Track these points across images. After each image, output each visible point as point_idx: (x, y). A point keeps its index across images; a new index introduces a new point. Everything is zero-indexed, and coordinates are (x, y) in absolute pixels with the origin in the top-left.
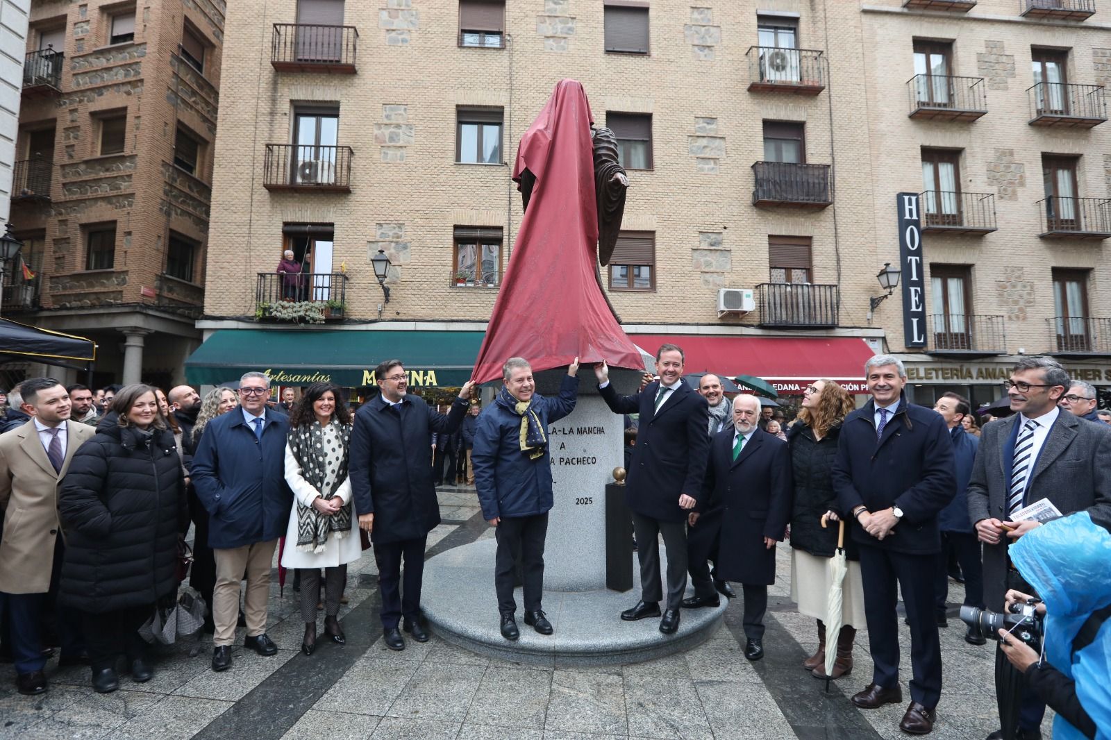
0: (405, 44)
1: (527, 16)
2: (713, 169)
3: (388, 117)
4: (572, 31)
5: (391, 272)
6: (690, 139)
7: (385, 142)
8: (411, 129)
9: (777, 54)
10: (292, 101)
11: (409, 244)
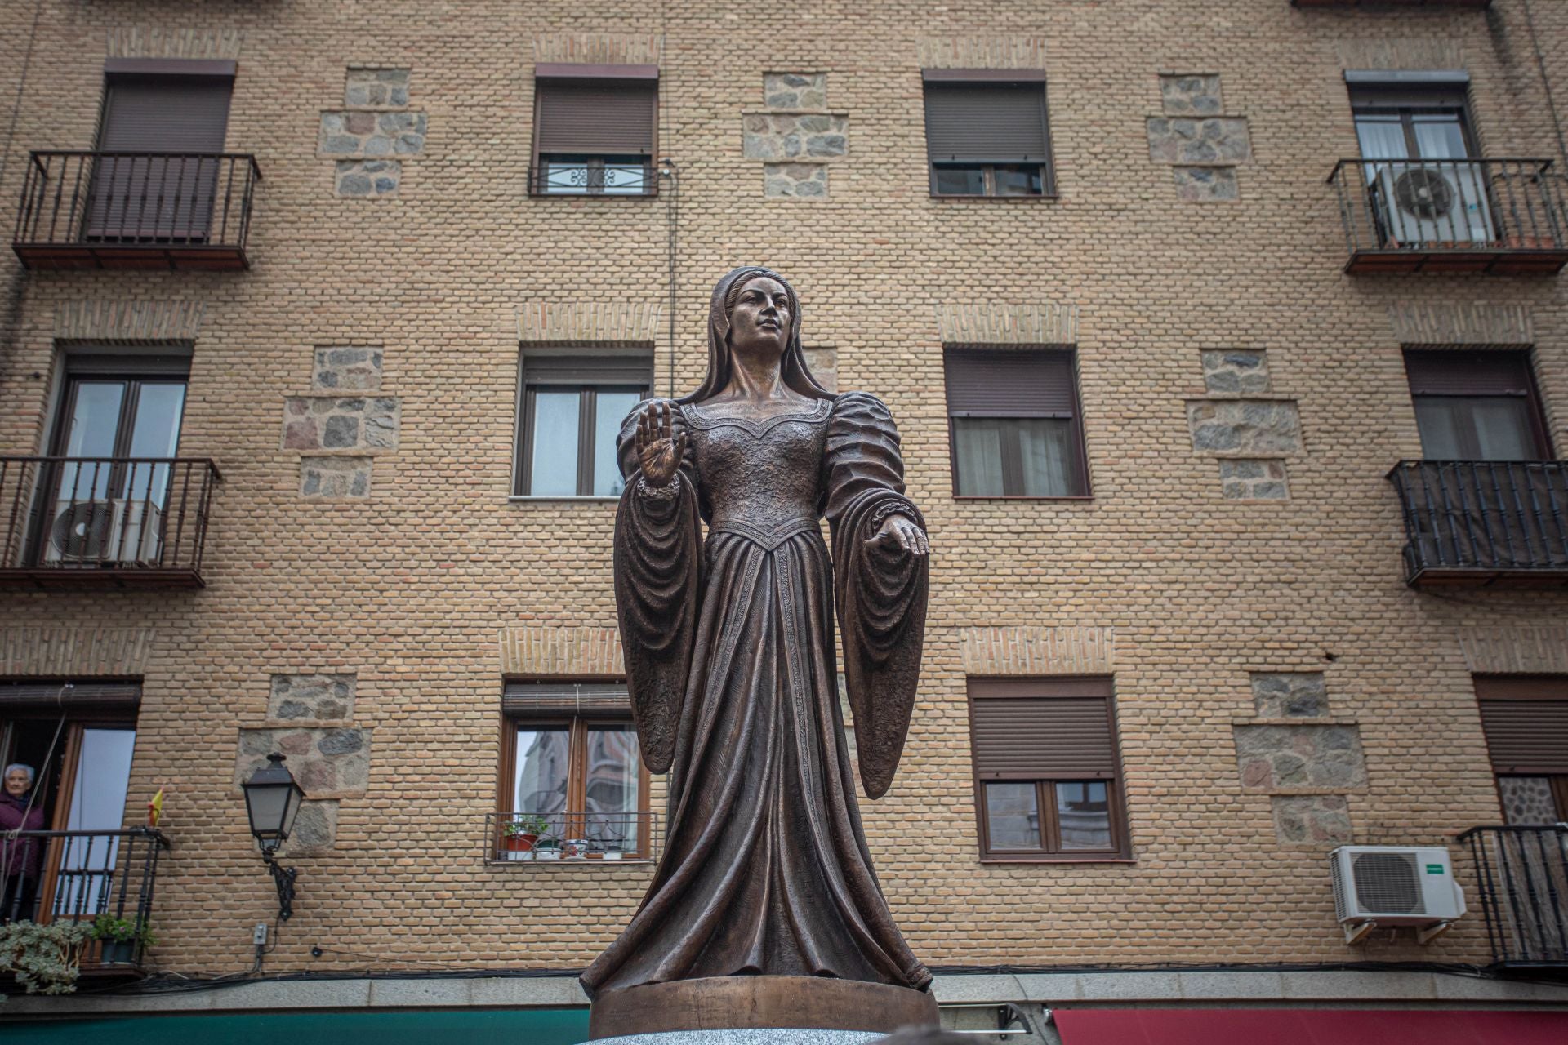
0: (386, 194)
1: (716, 116)
2: (1270, 487)
3: (325, 378)
4: (841, 147)
5: (301, 817)
6: (1192, 408)
7: (313, 444)
8: (391, 408)
9: (1417, 174)
10: (59, 343)
11: (365, 735)
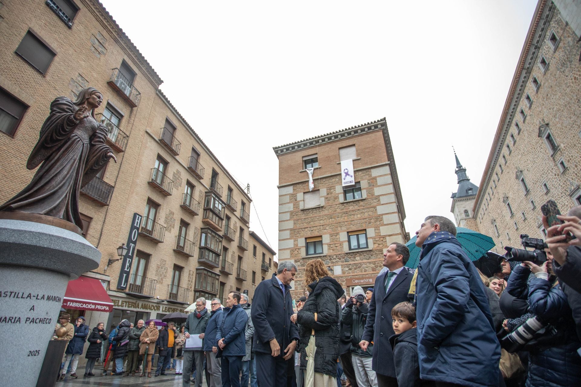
9: (110, 124)
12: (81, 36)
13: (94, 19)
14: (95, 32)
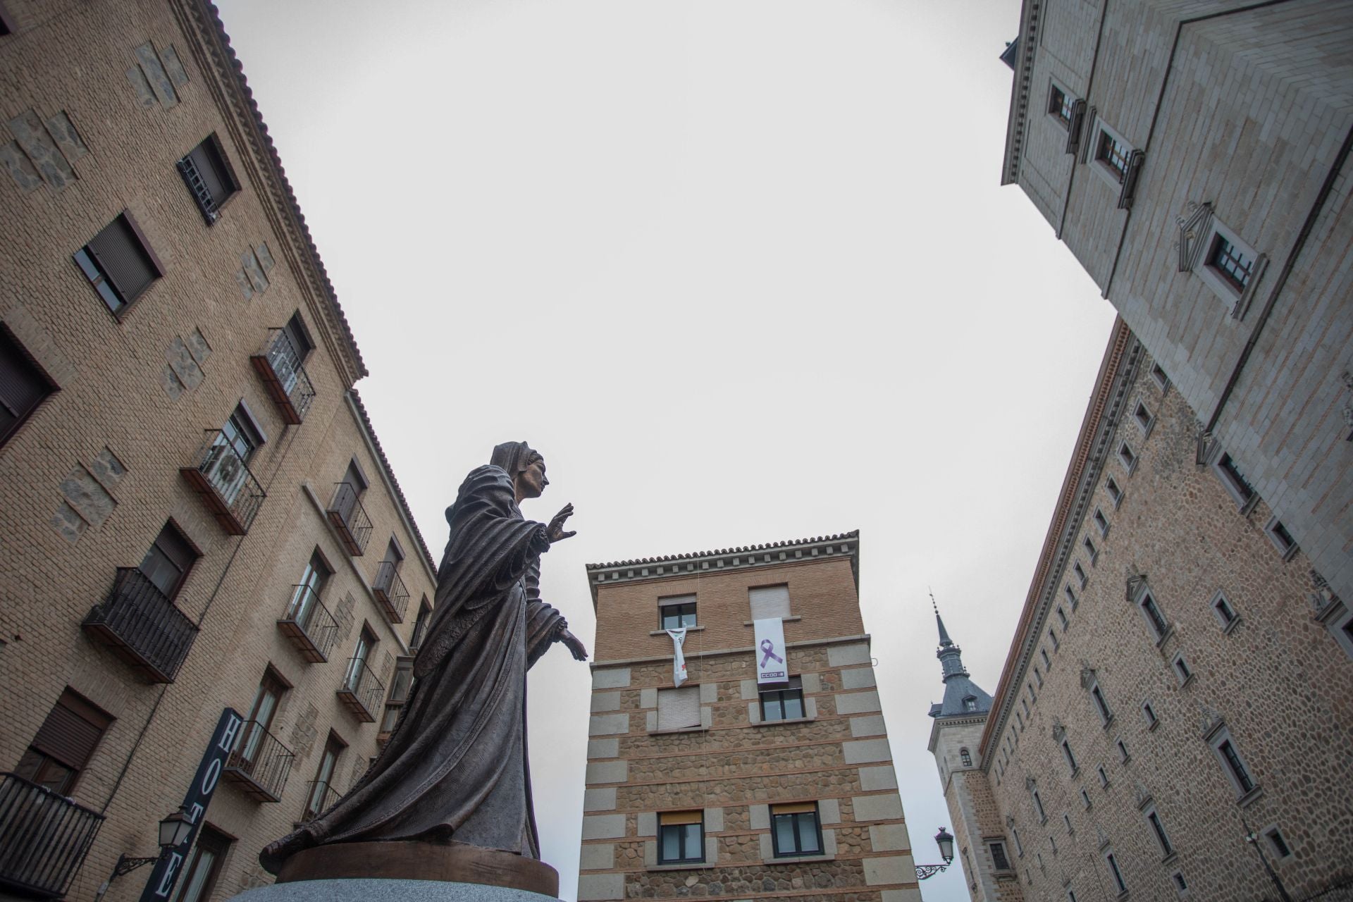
1: (18, 89)
2: (72, 533)
4: (59, 185)
6: (77, 468)
9: (235, 460)
12: (227, 246)
13: (262, 214)
14: (257, 242)
